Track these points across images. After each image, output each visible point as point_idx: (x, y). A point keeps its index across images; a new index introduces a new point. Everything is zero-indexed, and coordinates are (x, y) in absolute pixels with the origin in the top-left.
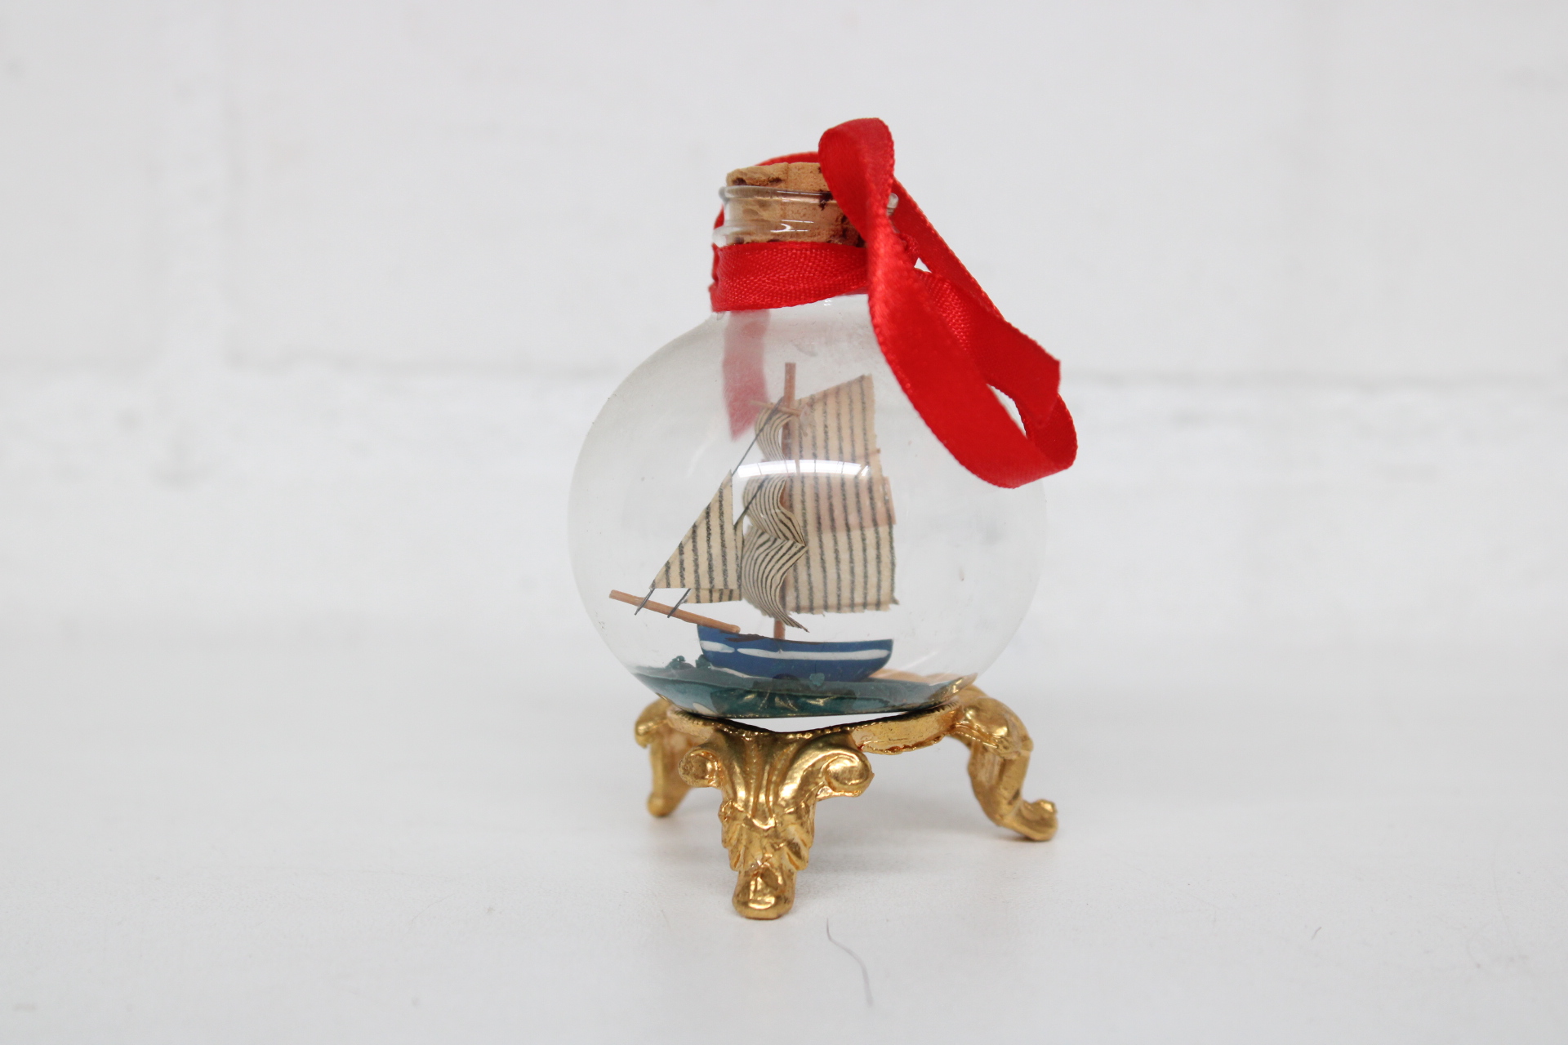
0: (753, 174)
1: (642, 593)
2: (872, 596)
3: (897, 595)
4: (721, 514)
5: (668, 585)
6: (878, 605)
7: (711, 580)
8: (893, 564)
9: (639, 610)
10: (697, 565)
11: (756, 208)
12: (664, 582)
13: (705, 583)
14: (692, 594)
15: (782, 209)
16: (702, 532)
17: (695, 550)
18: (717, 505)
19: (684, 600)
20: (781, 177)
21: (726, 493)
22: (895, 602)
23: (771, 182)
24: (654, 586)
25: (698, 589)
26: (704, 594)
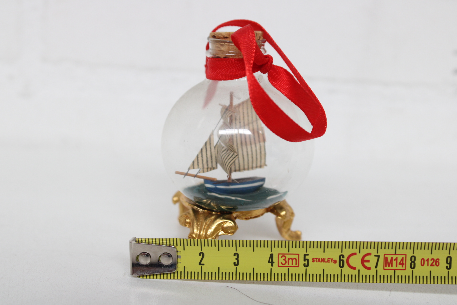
0: (218, 35)
1: (185, 171)
2: (259, 164)
3: (267, 163)
4: (210, 144)
5: (194, 168)
6: (261, 167)
7: (208, 165)
8: (265, 154)
9: (185, 176)
10: (203, 161)
11: (219, 46)
12: (192, 167)
13: (205, 166)
14: (201, 170)
15: (228, 47)
16: (204, 150)
17: (202, 156)
18: (209, 141)
19: (199, 172)
20: (227, 36)
21: (211, 138)
22: (266, 165)
23: (224, 38)
24: (189, 169)
25: (203, 168)
26: (205, 170)
